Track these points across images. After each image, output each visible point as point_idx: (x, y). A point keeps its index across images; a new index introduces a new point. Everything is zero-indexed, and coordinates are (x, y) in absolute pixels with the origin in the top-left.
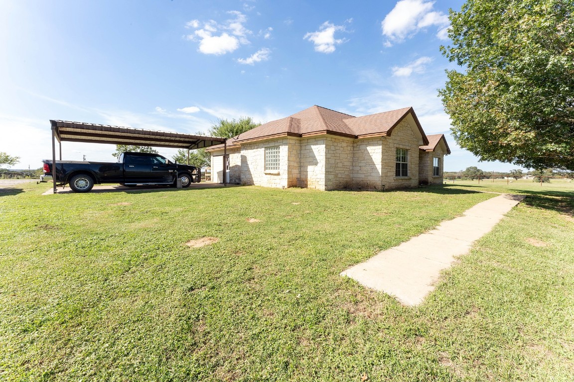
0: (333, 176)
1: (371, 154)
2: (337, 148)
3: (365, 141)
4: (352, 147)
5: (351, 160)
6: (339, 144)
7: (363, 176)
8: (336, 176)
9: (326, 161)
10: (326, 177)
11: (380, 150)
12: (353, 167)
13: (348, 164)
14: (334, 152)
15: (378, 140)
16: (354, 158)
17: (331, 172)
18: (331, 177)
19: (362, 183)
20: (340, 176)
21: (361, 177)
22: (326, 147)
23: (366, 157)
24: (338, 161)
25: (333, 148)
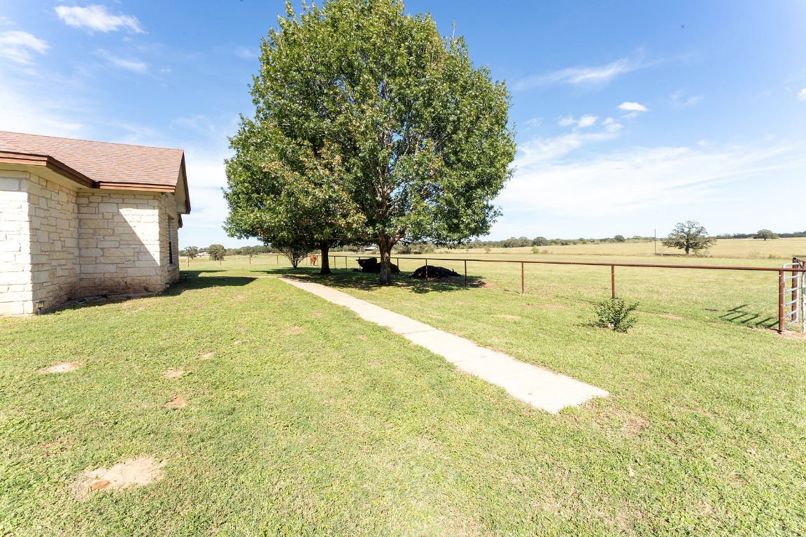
0: (46, 274)
1: (131, 224)
2: (52, 204)
3: (113, 196)
4: (76, 206)
5: (76, 235)
6: (53, 194)
7: (112, 268)
8: (53, 273)
9: (32, 236)
10: (33, 278)
11: (156, 219)
12: (80, 249)
13: (71, 243)
14: (47, 214)
15: (148, 198)
16: (83, 231)
17: (43, 264)
18: (44, 277)
19: (108, 283)
20: (59, 273)
21: (107, 271)
22: (29, 200)
23: (120, 230)
24: (54, 236)
25: (43, 202)
